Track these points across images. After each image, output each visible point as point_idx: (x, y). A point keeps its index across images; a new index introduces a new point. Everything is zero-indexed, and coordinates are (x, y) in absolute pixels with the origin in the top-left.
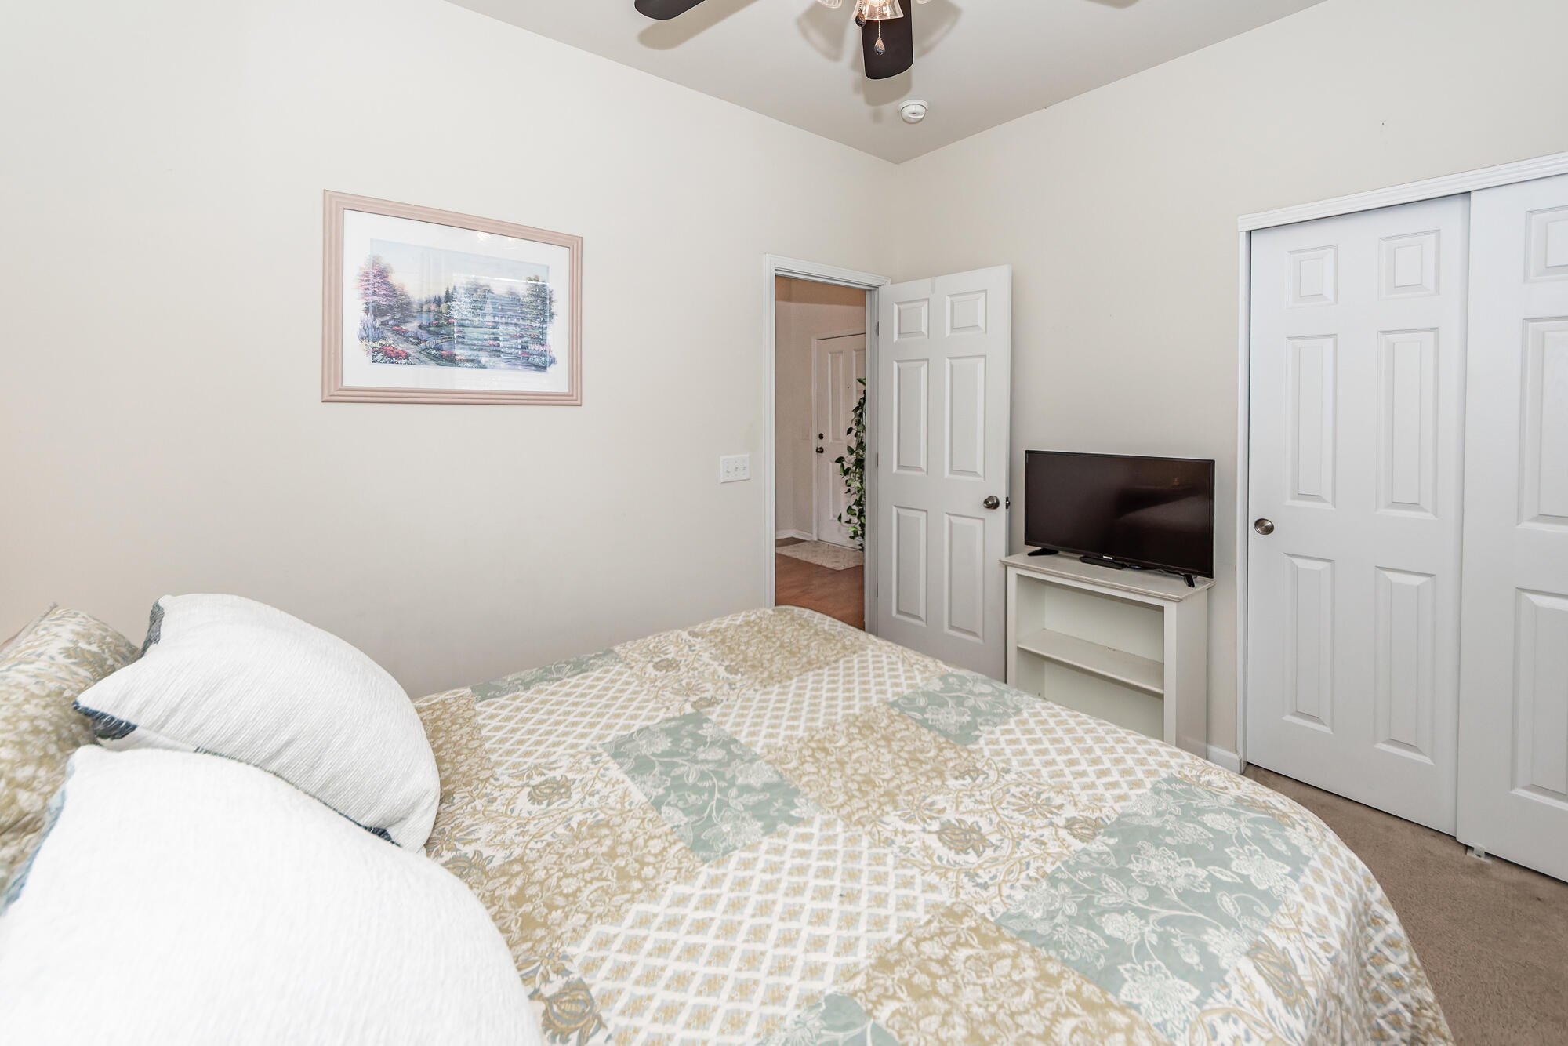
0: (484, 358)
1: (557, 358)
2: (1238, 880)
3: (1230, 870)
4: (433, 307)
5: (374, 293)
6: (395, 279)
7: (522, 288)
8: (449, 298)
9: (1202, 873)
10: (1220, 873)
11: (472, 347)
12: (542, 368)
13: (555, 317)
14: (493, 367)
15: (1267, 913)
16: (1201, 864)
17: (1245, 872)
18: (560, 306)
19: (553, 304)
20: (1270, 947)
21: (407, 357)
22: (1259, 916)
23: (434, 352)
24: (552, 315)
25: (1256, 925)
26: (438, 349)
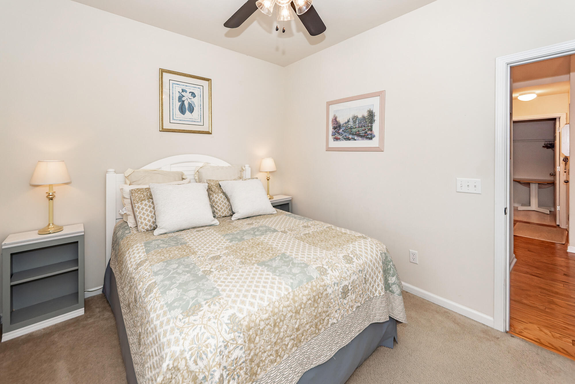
0: (356, 138)
1: (376, 135)
2: (171, 288)
3: (175, 287)
4: (345, 125)
5: (334, 124)
6: (338, 120)
7: (366, 114)
8: (348, 121)
9: (178, 282)
10: (176, 285)
11: (353, 134)
12: (371, 139)
13: (375, 121)
14: (358, 140)
15: (161, 290)
16: (180, 283)
17: (173, 290)
18: (377, 118)
19: (375, 117)
20: (154, 287)
21: (340, 139)
22: (161, 287)
23: (345, 137)
24: (374, 120)
25: (160, 286)
26: (346, 136)
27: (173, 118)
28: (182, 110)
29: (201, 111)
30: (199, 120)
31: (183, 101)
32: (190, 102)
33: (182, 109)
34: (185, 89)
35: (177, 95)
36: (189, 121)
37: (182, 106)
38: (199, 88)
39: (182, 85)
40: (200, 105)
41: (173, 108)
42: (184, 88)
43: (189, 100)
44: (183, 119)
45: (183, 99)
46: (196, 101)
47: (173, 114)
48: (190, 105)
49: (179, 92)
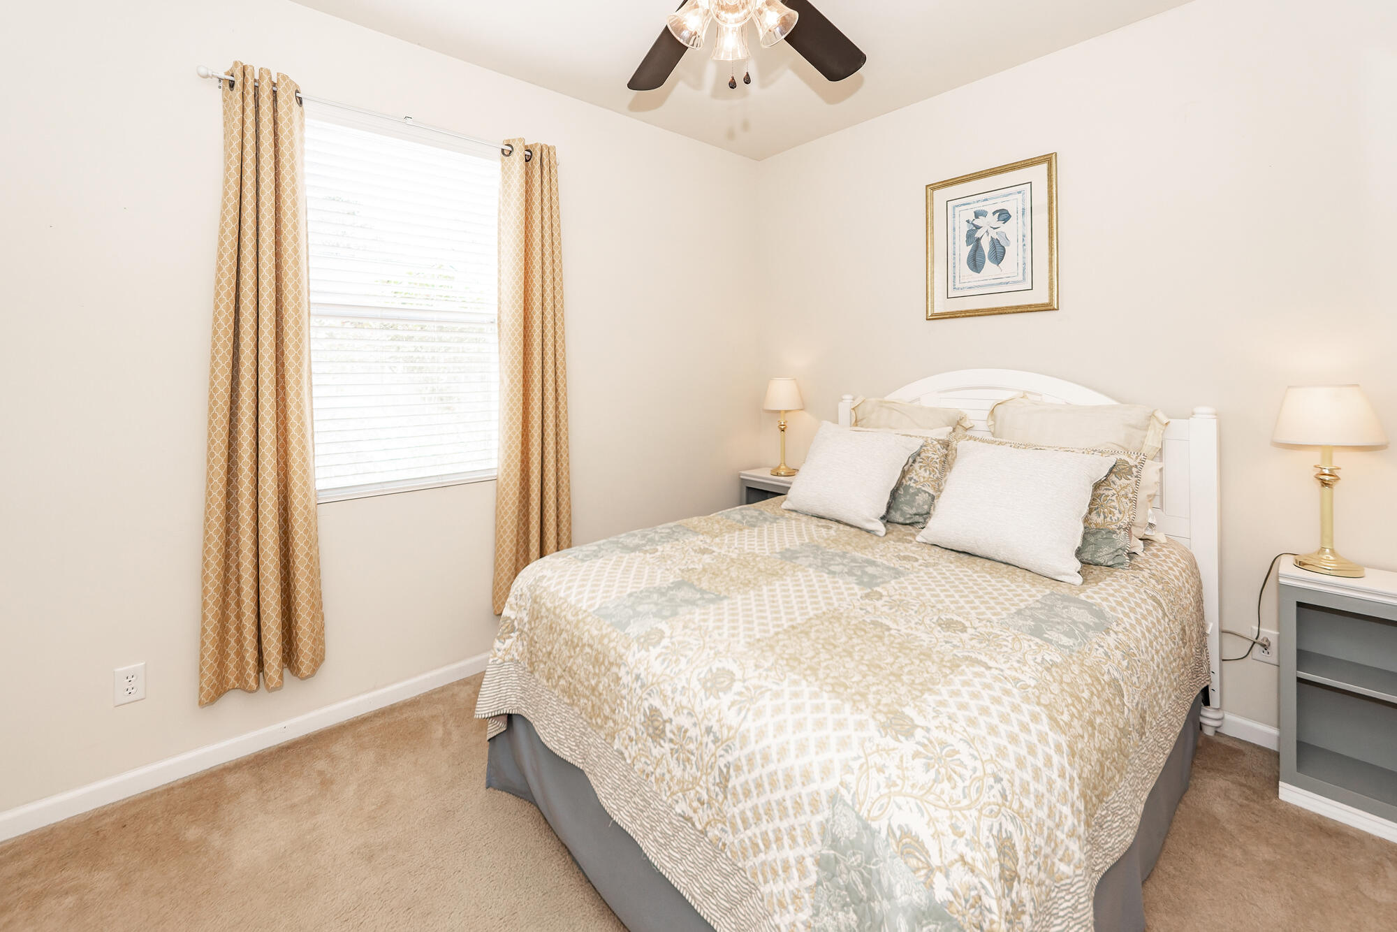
27: (954, 285)
28: (975, 263)
29: (1024, 250)
30: (1020, 277)
31: (978, 240)
32: (995, 237)
33: (974, 260)
34: (981, 208)
35: (965, 228)
36: (993, 285)
37: (976, 251)
38: (1019, 192)
39: (974, 202)
40: (1024, 236)
41: (954, 263)
42: (979, 207)
43: (993, 234)
44: (976, 284)
45: (978, 235)
46: (1011, 231)
47: (955, 277)
48: (995, 244)
49: (968, 221)
